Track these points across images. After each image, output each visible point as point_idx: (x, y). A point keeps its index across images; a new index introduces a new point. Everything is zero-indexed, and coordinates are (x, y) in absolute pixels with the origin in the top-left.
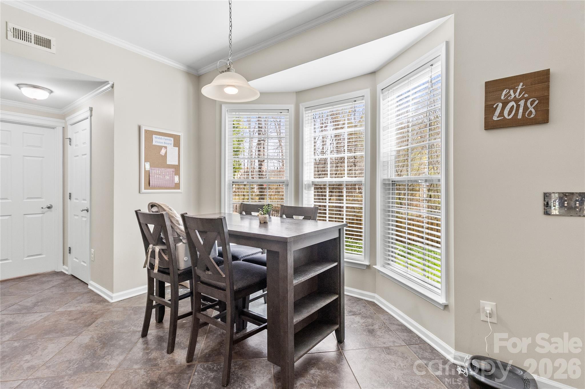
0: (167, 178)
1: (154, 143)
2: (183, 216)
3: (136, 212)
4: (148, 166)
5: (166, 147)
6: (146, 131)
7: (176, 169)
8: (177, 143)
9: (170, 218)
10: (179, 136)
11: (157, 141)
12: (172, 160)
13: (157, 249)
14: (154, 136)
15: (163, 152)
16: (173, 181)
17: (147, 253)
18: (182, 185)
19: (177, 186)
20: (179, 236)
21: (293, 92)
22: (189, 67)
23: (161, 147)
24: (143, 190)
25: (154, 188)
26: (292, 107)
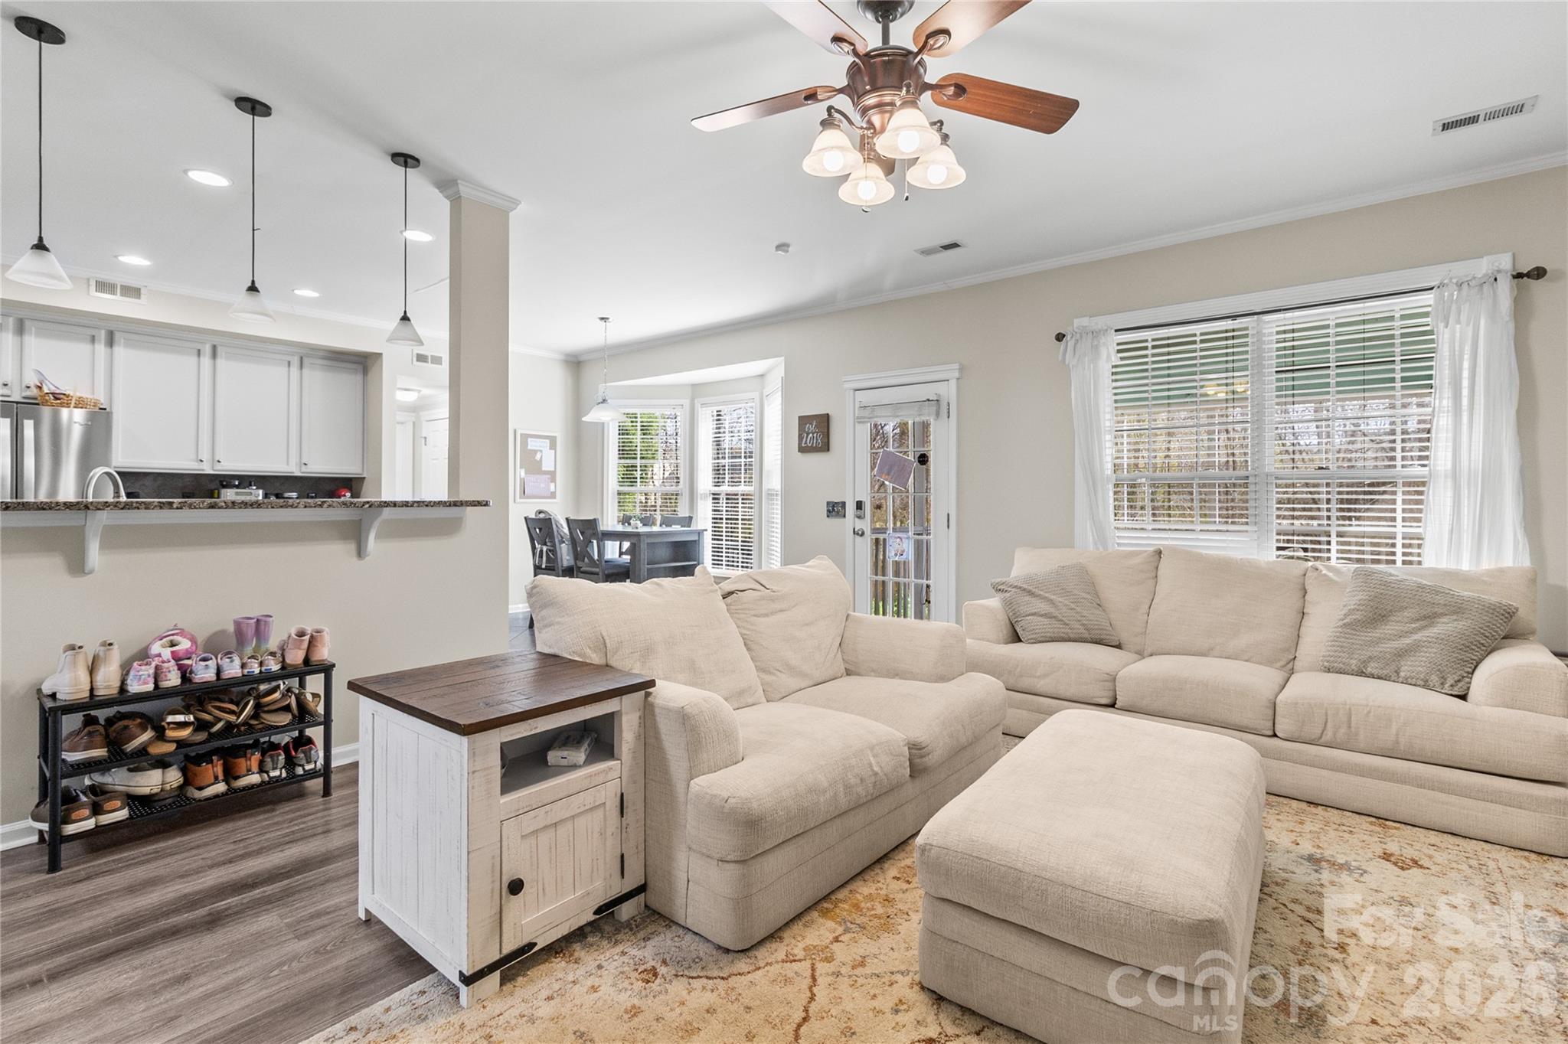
0: (543, 485)
1: (529, 447)
2: (567, 519)
3: (525, 518)
4: (523, 473)
5: (541, 451)
6: (521, 435)
7: (552, 475)
8: (553, 446)
9: (556, 521)
10: (555, 437)
11: (532, 444)
12: (548, 465)
13: (545, 548)
14: (529, 439)
15: (538, 457)
16: (549, 489)
17: (534, 554)
18: (558, 495)
19: (553, 495)
20: (562, 538)
21: (688, 385)
22: (567, 355)
23: (535, 452)
24: (518, 500)
25: (529, 497)
26: (686, 402)
